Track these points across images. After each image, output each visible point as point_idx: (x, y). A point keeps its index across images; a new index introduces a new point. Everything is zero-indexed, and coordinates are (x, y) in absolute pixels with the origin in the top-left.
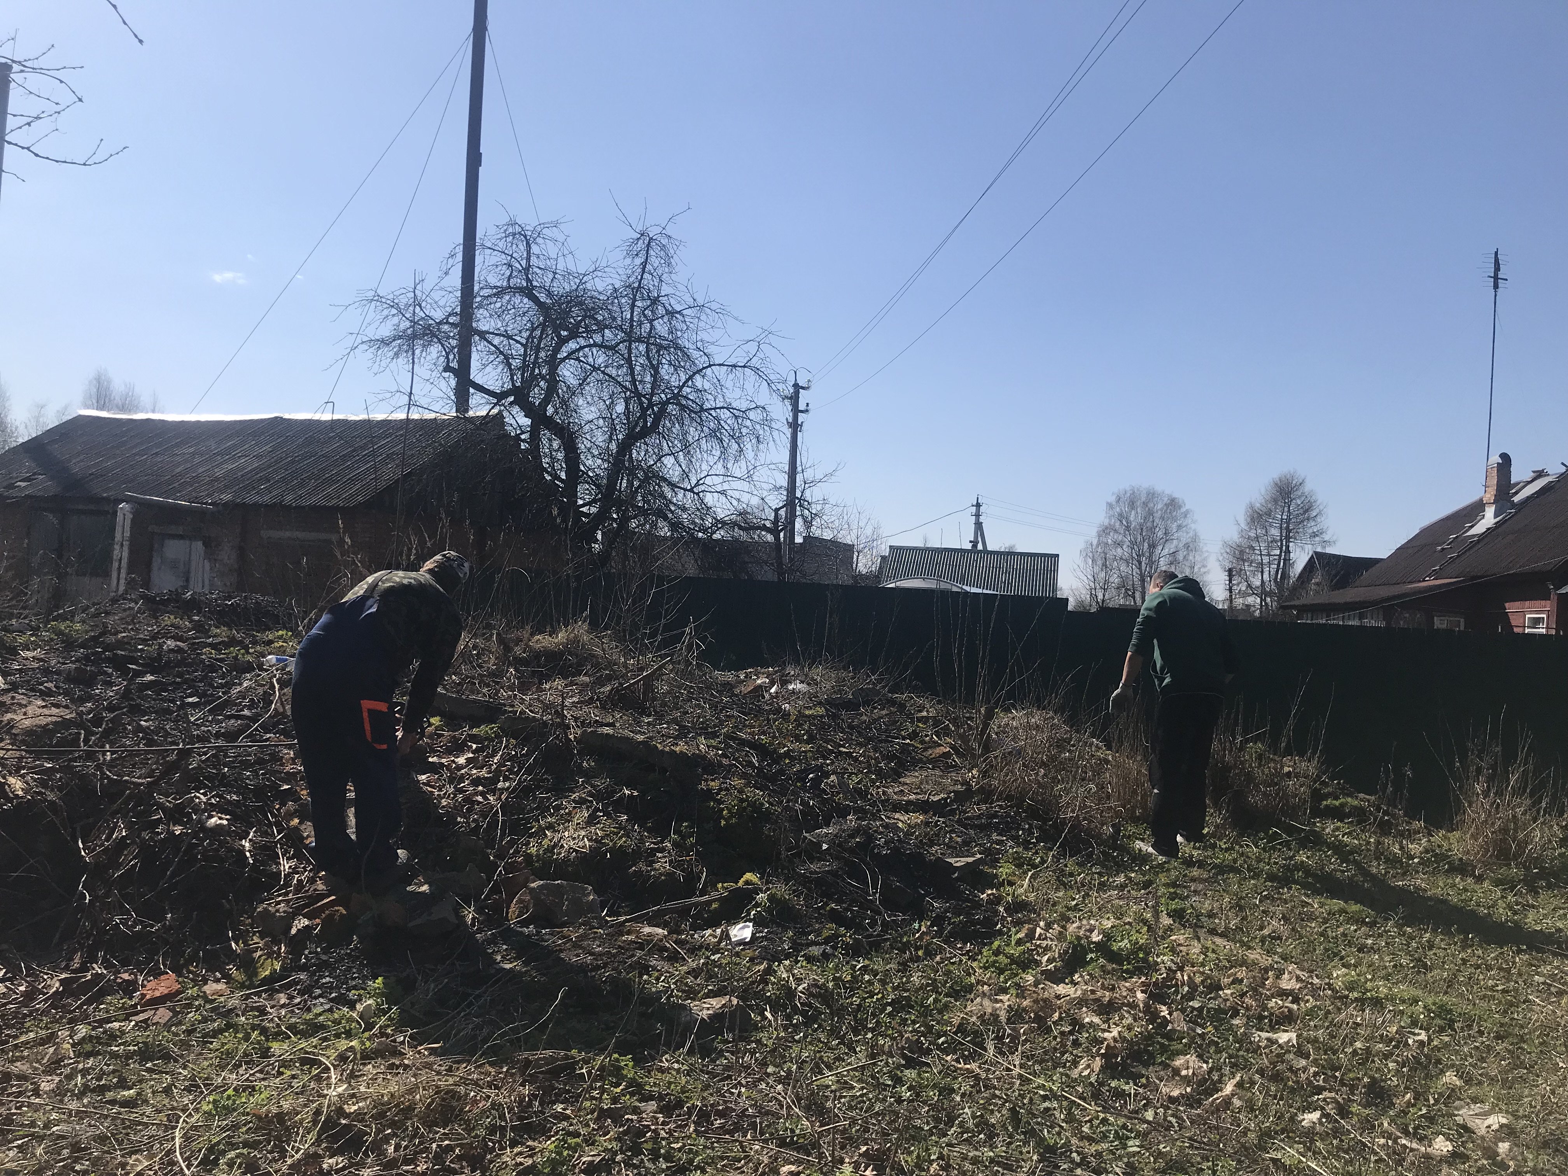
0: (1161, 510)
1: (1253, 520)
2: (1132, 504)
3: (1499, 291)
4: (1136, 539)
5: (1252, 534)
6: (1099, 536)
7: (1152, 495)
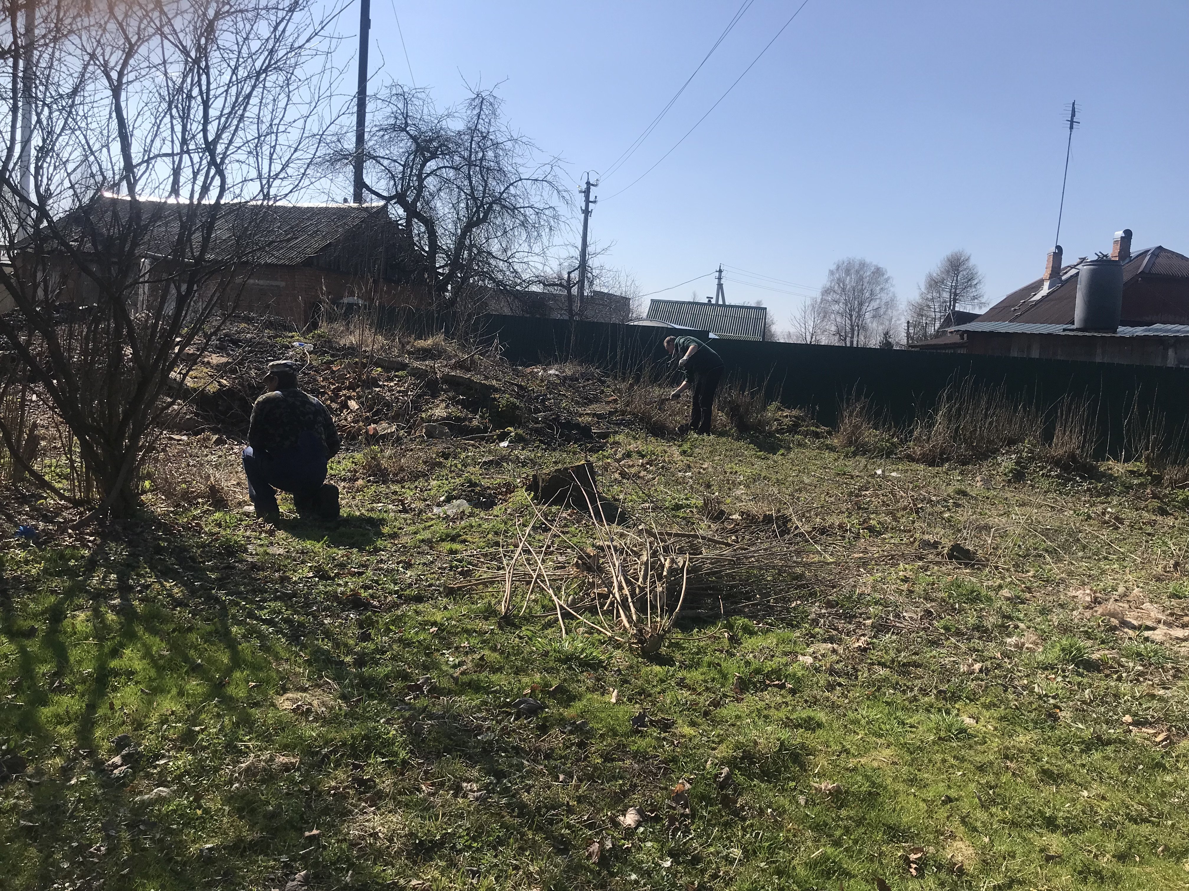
0: (869, 276)
1: (931, 286)
2: (848, 272)
3: (1074, 130)
4: (849, 298)
5: (930, 297)
6: (823, 295)
7: (863, 265)
